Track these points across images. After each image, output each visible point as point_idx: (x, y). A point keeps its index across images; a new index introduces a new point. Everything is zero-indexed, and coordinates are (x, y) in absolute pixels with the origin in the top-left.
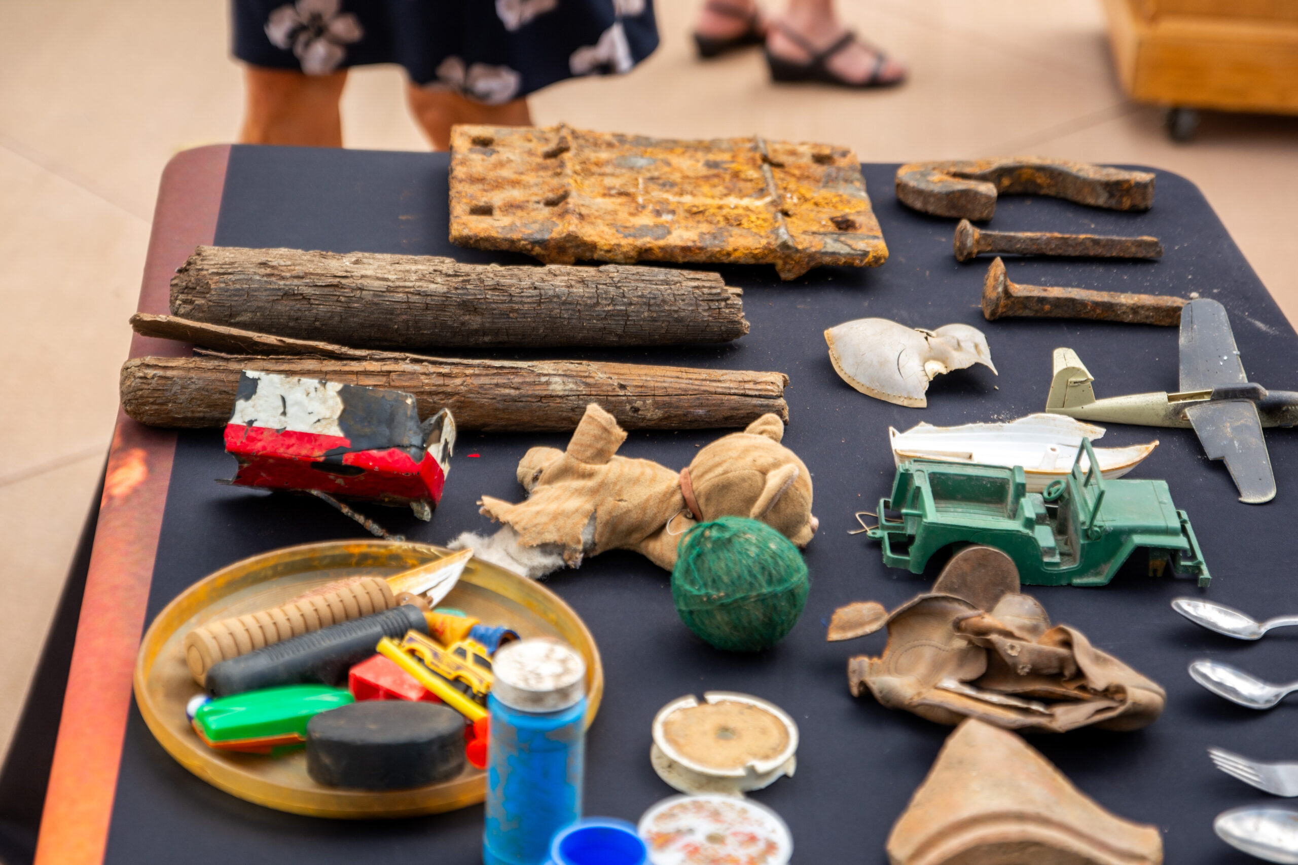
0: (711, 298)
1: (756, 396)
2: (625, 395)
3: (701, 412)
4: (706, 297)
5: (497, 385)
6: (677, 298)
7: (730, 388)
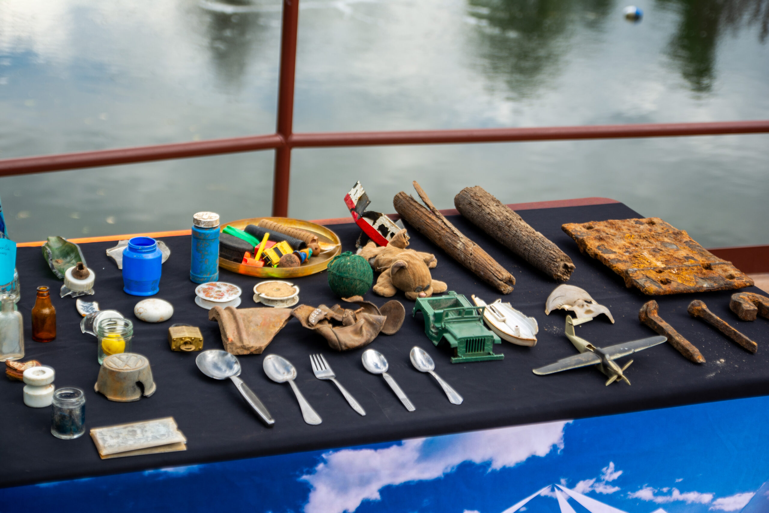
0: (551, 259)
1: (495, 276)
2: (470, 257)
3: (482, 273)
4: (551, 258)
5: (449, 237)
6: (543, 253)
7: (492, 270)
